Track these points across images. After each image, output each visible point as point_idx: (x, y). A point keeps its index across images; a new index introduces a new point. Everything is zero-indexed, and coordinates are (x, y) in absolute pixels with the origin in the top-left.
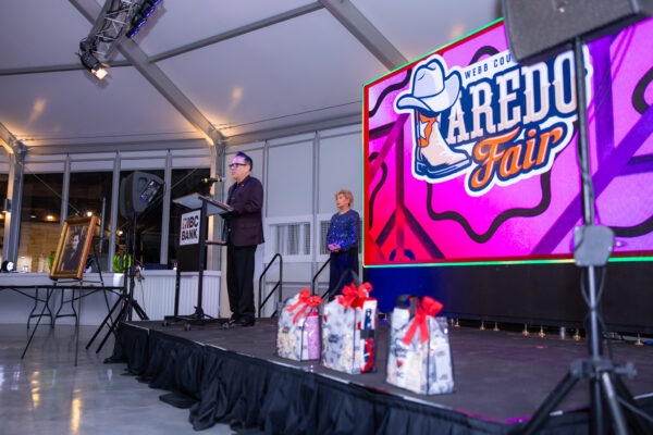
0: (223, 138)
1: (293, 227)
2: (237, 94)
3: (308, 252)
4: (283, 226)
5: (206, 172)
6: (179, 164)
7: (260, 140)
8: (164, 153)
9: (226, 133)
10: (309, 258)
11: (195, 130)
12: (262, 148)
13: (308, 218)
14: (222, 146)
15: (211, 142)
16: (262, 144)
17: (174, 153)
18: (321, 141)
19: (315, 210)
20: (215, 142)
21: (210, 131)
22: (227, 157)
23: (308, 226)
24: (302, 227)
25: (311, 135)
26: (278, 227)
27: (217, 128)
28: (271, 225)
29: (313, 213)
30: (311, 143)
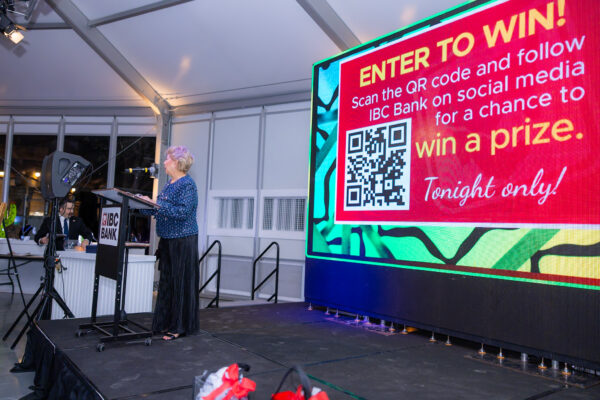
0: (170, 107)
1: (237, 201)
2: (186, 63)
3: (250, 226)
4: (227, 199)
5: (152, 141)
6: (125, 131)
7: (208, 112)
8: (110, 119)
9: (173, 103)
10: (251, 233)
11: (140, 98)
12: (208, 120)
13: (252, 193)
14: (169, 116)
15: (157, 111)
16: (209, 116)
17: (120, 119)
18: (268, 116)
19: (259, 186)
20: (162, 112)
21: (157, 100)
22: (174, 127)
23: (252, 200)
24: (246, 202)
25: (258, 110)
26: (223, 199)
27: (164, 97)
28: (215, 198)
29: (258, 188)
30: (258, 117)
